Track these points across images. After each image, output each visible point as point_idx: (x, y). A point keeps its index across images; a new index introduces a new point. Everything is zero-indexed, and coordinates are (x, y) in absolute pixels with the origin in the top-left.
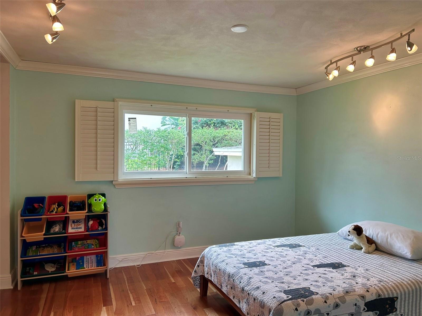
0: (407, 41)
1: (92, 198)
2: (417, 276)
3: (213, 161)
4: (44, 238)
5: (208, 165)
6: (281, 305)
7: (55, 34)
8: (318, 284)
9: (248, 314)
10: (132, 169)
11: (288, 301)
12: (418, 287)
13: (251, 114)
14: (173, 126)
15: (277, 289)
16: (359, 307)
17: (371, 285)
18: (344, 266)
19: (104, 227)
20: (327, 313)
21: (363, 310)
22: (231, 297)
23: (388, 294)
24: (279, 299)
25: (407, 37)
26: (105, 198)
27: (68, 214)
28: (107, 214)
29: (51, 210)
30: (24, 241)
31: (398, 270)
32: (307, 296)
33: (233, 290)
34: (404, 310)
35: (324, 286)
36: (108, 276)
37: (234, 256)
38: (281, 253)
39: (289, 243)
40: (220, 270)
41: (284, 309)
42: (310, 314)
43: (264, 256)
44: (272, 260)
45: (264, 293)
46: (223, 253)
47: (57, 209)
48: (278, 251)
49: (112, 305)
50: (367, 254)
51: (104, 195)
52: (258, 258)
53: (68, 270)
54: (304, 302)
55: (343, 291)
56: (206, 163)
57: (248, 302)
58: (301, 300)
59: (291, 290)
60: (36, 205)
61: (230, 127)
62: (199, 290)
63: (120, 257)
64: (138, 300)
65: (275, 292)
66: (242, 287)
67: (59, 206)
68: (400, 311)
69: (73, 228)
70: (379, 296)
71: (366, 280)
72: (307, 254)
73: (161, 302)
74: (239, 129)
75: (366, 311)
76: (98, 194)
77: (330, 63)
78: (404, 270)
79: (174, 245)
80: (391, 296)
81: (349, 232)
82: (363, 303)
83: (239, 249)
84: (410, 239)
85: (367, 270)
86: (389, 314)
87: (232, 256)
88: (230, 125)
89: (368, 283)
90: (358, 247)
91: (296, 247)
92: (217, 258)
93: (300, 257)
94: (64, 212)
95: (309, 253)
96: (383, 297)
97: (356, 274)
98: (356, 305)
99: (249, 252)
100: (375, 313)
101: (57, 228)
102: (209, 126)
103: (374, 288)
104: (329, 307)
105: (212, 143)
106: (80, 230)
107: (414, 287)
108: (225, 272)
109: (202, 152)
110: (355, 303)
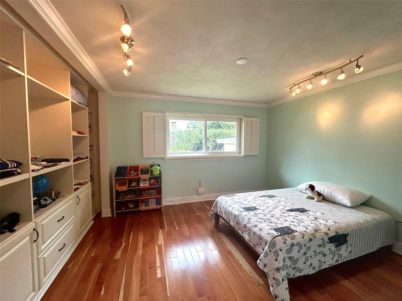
0: (356, 65)
1: (153, 167)
2: (358, 219)
3: (214, 146)
4: (128, 189)
5: (212, 148)
6: (274, 239)
7: (129, 69)
8: (294, 224)
9: (249, 242)
10: (173, 151)
11: (279, 237)
12: (361, 227)
13: (241, 119)
14: (193, 128)
15: (269, 227)
16: (324, 241)
17: (329, 225)
18: (307, 211)
19: (159, 183)
20: (304, 244)
21: (327, 243)
22: (237, 229)
23: (343, 232)
24: (272, 235)
25: (356, 62)
26: (160, 167)
27: (140, 176)
28: (161, 176)
29: (130, 174)
30: (117, 191)
31: (343, 214)
32: (290, 233)
33: (238, 225)
34: (352, 242)
35: (299, 225)
36: (162, 211)
37: (236, 203)
38: (265, 201)
39: (268, 195)
40: (228, 211)
41: (276, 242)
42: (294, 245)
43: (255, 203)
44: (260, 206)
45: (260, 230)
46: (229, 201)
47: (134, 173)
48: (262, 200)
49: (165, 228)
50: (318, 203)
51: (159, 166)
52: (251, 205)
53: (141, 207)
54: (289, 237)
55: (313, 229)
56: (211, 148)
57: (250, 234)
58: (287, 236)
59: (278, 228)
60: (123, 171)
61: (223, 128)
62: (214, 221)
63: (168, 199)
64: (179, 225)
65: (268, 229)
66: (244, 224)
67: (135, 172)
68: (350, 242)
69: (142, 184)
70: (337, 233)
71: (326, 221)
72: (281, 202)
73: (193, 227)
74: (228, 129)
75: (329, 243)
76: (156, 165)
77: (293, 85)
78: (348, 214)
79: (198, 193)
80: (344, 233)
81: (306, 188)
82: (327, 238)
83: (238, 198)
84: (348, 194)
85: (323, 214)
86: (343, 244)
87: (235, 202)
88: (223, 127)
89: (327, 224)
90: (311, 198)
91: (273, 197)
92: (226, 204)
93: (277, 204)
94: (138, 175)
95: (282, 201)
96: (339, 234)
97: (317, 217)
98: (322, 239)
99: (245, 200)
100: (334, 244)
101: (134, 184)
102: (212, 128)
103: (332, 228)
104: (306, 240)
105: (214, 137)
106: (146, 185)
107: (358, 227)
108: (232, 213)
109: (208, 142)
110: (322, 238)
